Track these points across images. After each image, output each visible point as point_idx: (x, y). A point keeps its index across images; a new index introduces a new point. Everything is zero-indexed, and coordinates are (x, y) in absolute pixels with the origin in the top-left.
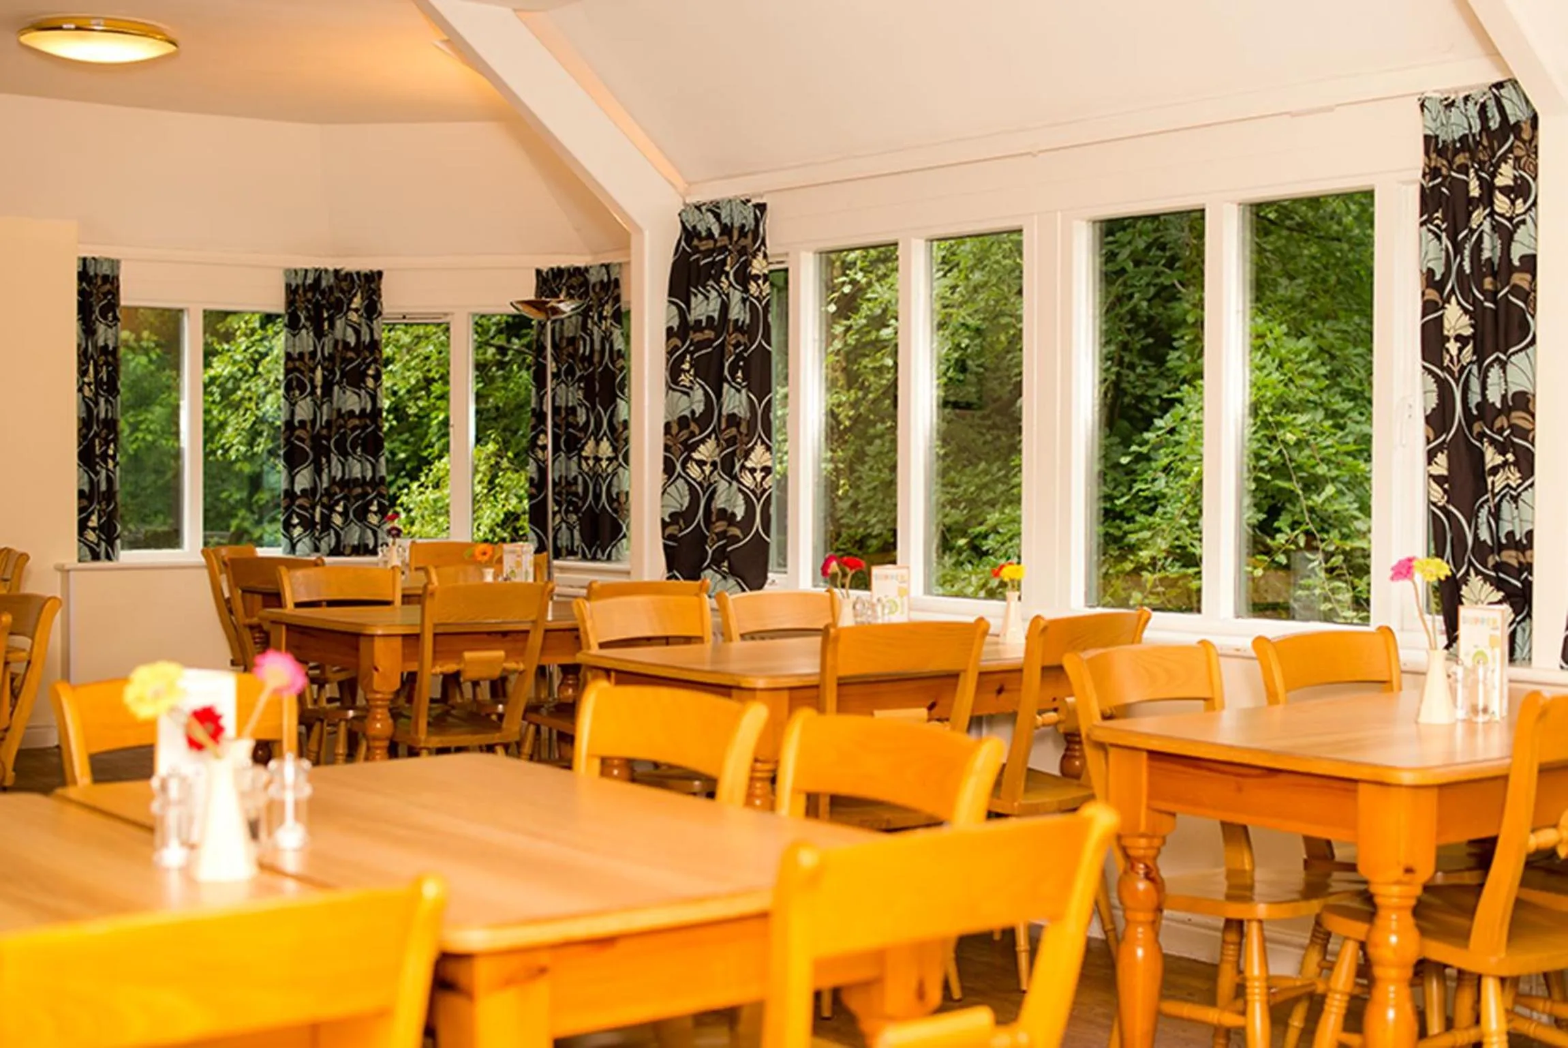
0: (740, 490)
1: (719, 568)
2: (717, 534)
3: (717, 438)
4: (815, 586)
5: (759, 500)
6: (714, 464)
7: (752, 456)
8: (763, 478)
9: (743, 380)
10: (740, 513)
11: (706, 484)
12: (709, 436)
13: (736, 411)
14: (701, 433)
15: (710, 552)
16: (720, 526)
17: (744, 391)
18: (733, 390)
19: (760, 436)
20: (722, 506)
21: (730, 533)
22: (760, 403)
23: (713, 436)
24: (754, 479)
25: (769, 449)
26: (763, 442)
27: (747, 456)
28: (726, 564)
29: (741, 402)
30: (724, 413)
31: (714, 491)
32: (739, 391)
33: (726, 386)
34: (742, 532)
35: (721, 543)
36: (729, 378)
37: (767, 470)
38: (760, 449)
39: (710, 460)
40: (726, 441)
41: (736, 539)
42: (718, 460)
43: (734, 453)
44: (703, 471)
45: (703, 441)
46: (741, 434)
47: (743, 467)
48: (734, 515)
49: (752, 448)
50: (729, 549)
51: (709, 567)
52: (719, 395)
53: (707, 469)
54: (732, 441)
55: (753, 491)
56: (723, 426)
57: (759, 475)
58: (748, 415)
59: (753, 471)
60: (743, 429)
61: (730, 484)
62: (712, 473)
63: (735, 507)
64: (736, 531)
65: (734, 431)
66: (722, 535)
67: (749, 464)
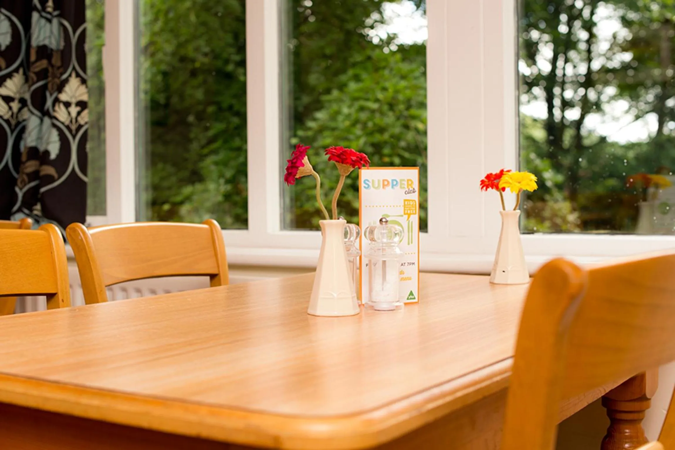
0: (54, 126)
1: (31, 210)
2: (28, 175)
3: (25, 74)
4: (137, 220)
5: (74, 137)
6: (23, 102)
7: (67, 88)
8: (79, 113)
9: (55, 9)
10: (54, 150)
11: (13, 122)
12: (16, 70)
13: (47, 42)
14: (7, 67)
15: (20, 195)
16: (31, 166)
17: (55, 21)
18: (43, 21)
19: (74, 68)
20: (33, 144)
21: (42, 173)
22: (74, 32)
23: (21, 71)
24: (69, 113)
25: (84, 82)
26: (78, 75)
27: (60, 88)
28: (38, 207)
29: (51, 32)
30: (34, 43)
31: (23, 129)
32: (49, 21)
33: (35, 16)
34: (57, 172)
35: (33, 184)
36: (39, 6)
37: (82, 105)
38: (74, 82)
39: (17, 96)
40: (36, 74)
41: (50, 179)
42: (27, 96)
43: (44, 87)
44: (10, 108)
45: (9, 76)
46: (52, 66)
47: (57, 101)
48: (47, 153)
49: (66, 81)
50: (43, 190)
51: (19, 210)
52: (27, 26)
53: (15, 106)
54: (42, 75)
55: (68, 127)
56: (33, 58)
57: (74, 110)
58: (62, 44)
59: (67, 105)
60: (56, 61)
61: (42, 120)
62: (20, 110)
63: (48, 144)
64: (50, 170)
65: (44, 63)
66: (35, 175)
67: (63, 97)
